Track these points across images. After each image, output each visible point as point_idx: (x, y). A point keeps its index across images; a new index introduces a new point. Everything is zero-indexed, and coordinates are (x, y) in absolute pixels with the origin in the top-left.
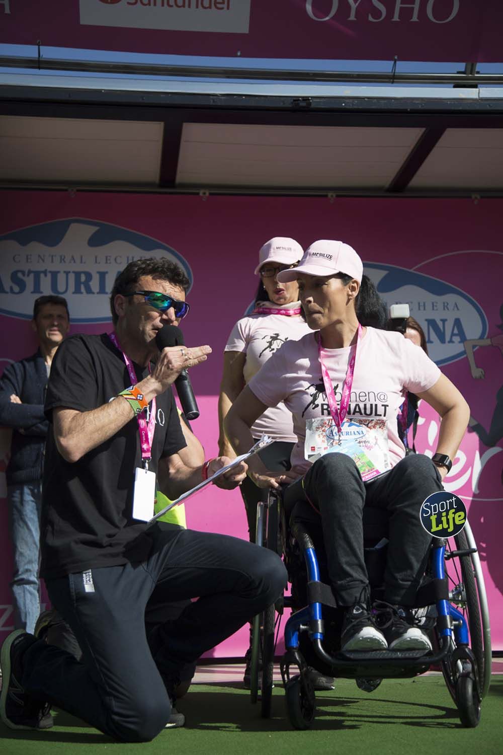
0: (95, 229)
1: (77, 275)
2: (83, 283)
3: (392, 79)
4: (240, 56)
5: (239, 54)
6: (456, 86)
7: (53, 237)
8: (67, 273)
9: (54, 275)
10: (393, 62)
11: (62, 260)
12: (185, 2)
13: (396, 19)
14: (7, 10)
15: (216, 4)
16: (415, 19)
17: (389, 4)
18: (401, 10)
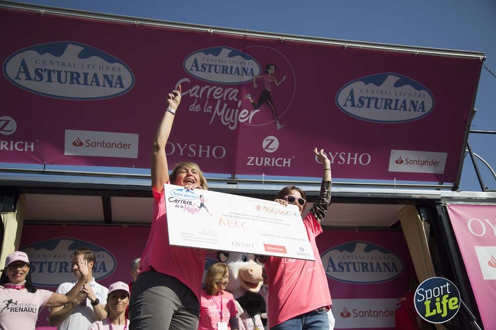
0: (72, 242)
1: (61, 263)
2: (64, 267)
4: (135, 167)
5: (134, 166)
6: (228, 183)
7: (51, 246)
8: (56, 263)
9: (50, 263)
11: (55, 256)
12: (111, 145)
13: (200, 156)
14: (32, 150)
15: (123, 146)
16: (208, 156)
17: (197, 150)
18: (202, 152)
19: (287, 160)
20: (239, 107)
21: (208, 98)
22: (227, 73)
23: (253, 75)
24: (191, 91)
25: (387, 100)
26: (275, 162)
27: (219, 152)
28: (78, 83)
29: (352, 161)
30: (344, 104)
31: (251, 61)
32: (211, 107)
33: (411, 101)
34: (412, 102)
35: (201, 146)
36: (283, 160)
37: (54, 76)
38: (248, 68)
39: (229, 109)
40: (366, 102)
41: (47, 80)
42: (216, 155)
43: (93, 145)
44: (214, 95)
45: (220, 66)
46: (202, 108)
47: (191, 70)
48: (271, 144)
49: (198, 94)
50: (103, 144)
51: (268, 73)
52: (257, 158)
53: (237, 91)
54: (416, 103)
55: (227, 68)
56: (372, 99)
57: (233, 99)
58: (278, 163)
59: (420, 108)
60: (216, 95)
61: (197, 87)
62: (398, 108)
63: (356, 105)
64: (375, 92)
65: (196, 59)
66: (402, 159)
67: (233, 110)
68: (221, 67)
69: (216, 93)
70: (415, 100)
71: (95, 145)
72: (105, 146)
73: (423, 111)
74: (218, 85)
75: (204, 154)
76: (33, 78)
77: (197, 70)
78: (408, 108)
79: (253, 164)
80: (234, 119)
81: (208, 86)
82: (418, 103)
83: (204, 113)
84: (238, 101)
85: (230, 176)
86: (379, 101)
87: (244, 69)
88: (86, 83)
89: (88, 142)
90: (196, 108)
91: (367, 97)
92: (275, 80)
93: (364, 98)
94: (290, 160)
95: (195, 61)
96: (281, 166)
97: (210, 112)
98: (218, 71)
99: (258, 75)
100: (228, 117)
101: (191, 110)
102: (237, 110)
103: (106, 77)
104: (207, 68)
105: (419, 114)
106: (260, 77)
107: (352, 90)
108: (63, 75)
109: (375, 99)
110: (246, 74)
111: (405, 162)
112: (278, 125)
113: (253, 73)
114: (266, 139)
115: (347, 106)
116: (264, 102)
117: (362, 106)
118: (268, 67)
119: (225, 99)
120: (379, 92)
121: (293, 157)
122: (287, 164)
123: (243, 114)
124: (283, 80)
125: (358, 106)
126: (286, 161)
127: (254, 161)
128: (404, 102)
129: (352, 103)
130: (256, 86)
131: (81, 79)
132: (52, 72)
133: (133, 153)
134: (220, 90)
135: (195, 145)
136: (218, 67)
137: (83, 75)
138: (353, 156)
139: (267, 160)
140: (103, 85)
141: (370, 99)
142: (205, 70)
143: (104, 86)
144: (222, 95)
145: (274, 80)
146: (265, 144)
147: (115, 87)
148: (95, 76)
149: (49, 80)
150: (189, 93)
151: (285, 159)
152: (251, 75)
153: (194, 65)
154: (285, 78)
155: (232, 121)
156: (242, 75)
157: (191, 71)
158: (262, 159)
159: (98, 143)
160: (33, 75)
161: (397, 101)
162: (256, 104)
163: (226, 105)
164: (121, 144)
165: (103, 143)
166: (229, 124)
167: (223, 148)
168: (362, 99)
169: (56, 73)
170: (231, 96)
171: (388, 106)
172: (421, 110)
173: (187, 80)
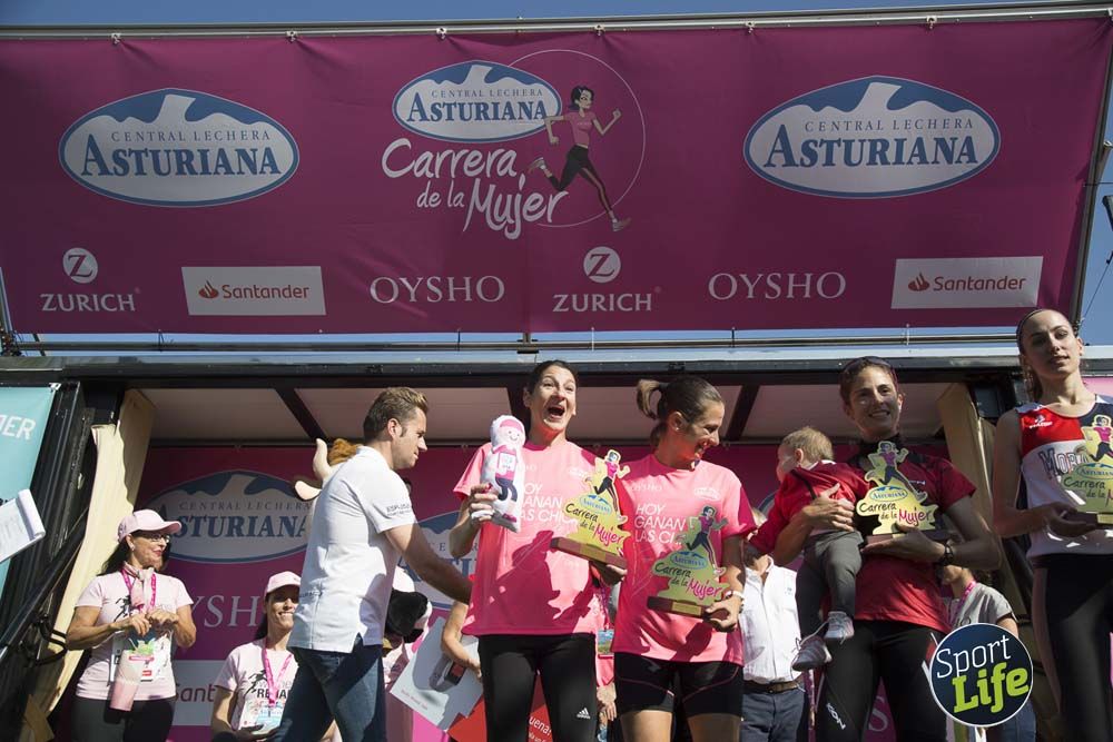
0: (251, 479)
2: (236, 527)
3: (458, 347)
5: (320, 331)
6: (519, 352)
7: (215, 487)
9: (213, 520)
10: (456, 334)
12: (270, 293)
13: (452, 298)
14: (133, 309)
15: (294, 293)
16: (468, 298)
17: (444, 287)
18: (455, 292)
19: (643, 298)
20: (521, 188)
21: (453, 176)
22: (487, 118)
23: (544, 116)
24: (415, 165)
25: (873, 143)
26: (617, 303)
27: (490, 289)
28: (192, 172)
29: (799, 291)
30: (766, 162)
31: (537, 87)
32: (461, 195)
33: (935, 139)
34: (940, 142)
35: (451, 280)
36: (634, 297)
37: (147, 161)
38: (531, 103)
39: (500, 197)
40: (821, 152)
41: (135, 171)
42: (484, 295)
43: (237, 293)
44: (465, 169)
45: (471, 104)
46: (444, 197)
47: (410, 119)
48: (604, 263)
49: (432, 169)
50: (255, 292)
51: (576, 108)
52: (574, 297)
53: (512, 154)
54: (950, 143)
55: (486, 106)
56: (835, 145)
57: (507, 173)
58: (624, 306)
59: (962, 154)
60: (470, 169)
61: (428, 155)
62: (905, 158)
63: (797, 161)
64: (842, 127)
65: (417, 95)
66: (926, 279)
67: (509, 197)
68: (474, 107)
69: (468, 163)
70: (947, 135)
71: (240, 293)
72: (259, 294)
73: (972, 159)
74: (471, 145)
75: (460, 295)
76: (112, 171)
77: (424, 118)
78: (930, 158)
79: (567, 310)
80: (513, 217)
81: (451, 151)
82: (956, 142)
83: (448, 208)
84: (518, 177)
85: (520, 336)
86: (856, 147)
87: (522, 105)
88: (205, 171)
89: (226, 288)
90: (431, 199)
91: (823, 142)
92: (596, 122)
93: (815, 143)
94: (649, 296)
95: (417, 98)
96: (630, 309)
97: (462, 206)
98: (467, 116)
99: (557, 115)
100: (500, 215)
101: (420, 206)
102: (519, 196)
103: (242, 153)
104: (444, 111)
105: (962, 169)
106: (561, 118)
107: (783, 127)
108: (162, 157)
109: (843, 144)
110: (530, 118)
111: (933, 285)
112: (615, 221)
113: (544, 113)
114: (589, 255)
115: (774, 166)
116: (578, 175)
117: (812, 164)
118: (576, 95)
119: (489, 175)
120: (852, 126)
121: (658, 290)
122: (643, 306)
123: (532, 204)
124: (613, 121)
125: (803, 164)
126: (641, 299)
127: (568, 303)
128: (919, 142)
129: (785, 156)
130: (553, 140)
131: (197, 163)
132: (143, 155)
133: (315, 305)
134: (476, 158)
135: (439, 279)
136: (466, 108)
137: (199, 154)
138: (800, 279)
139: (598, 299)
140: (238, 170)
141: (830, 144)
142: (439, 114)
143: (240, 172)
144: (483, 167)
145: (592, 121)
146: (589, 264)
147: (262, 172)
148: (222, 153)
149: (140, 171)
150: (412, 171)
151: (638, 296)
152: (539, 116)
153: (416, 108)
154: (617, 115)
155: (511, 221)
156: (520, 118)
157: (410, 124)
158: (586, 297)
159: (245, 290)
160: (110, 164)
161: (900, 142)
162: (559, 179)
163: (492, 188)
164: (289, 289)
165: (255, 289)
166: (504, 229)
167: (498, 280)
168: (811, 145)
169: (150, 154)
170: (502, 169)
171: (878, 156)
172: (965, 159)
173: (405, 142)
